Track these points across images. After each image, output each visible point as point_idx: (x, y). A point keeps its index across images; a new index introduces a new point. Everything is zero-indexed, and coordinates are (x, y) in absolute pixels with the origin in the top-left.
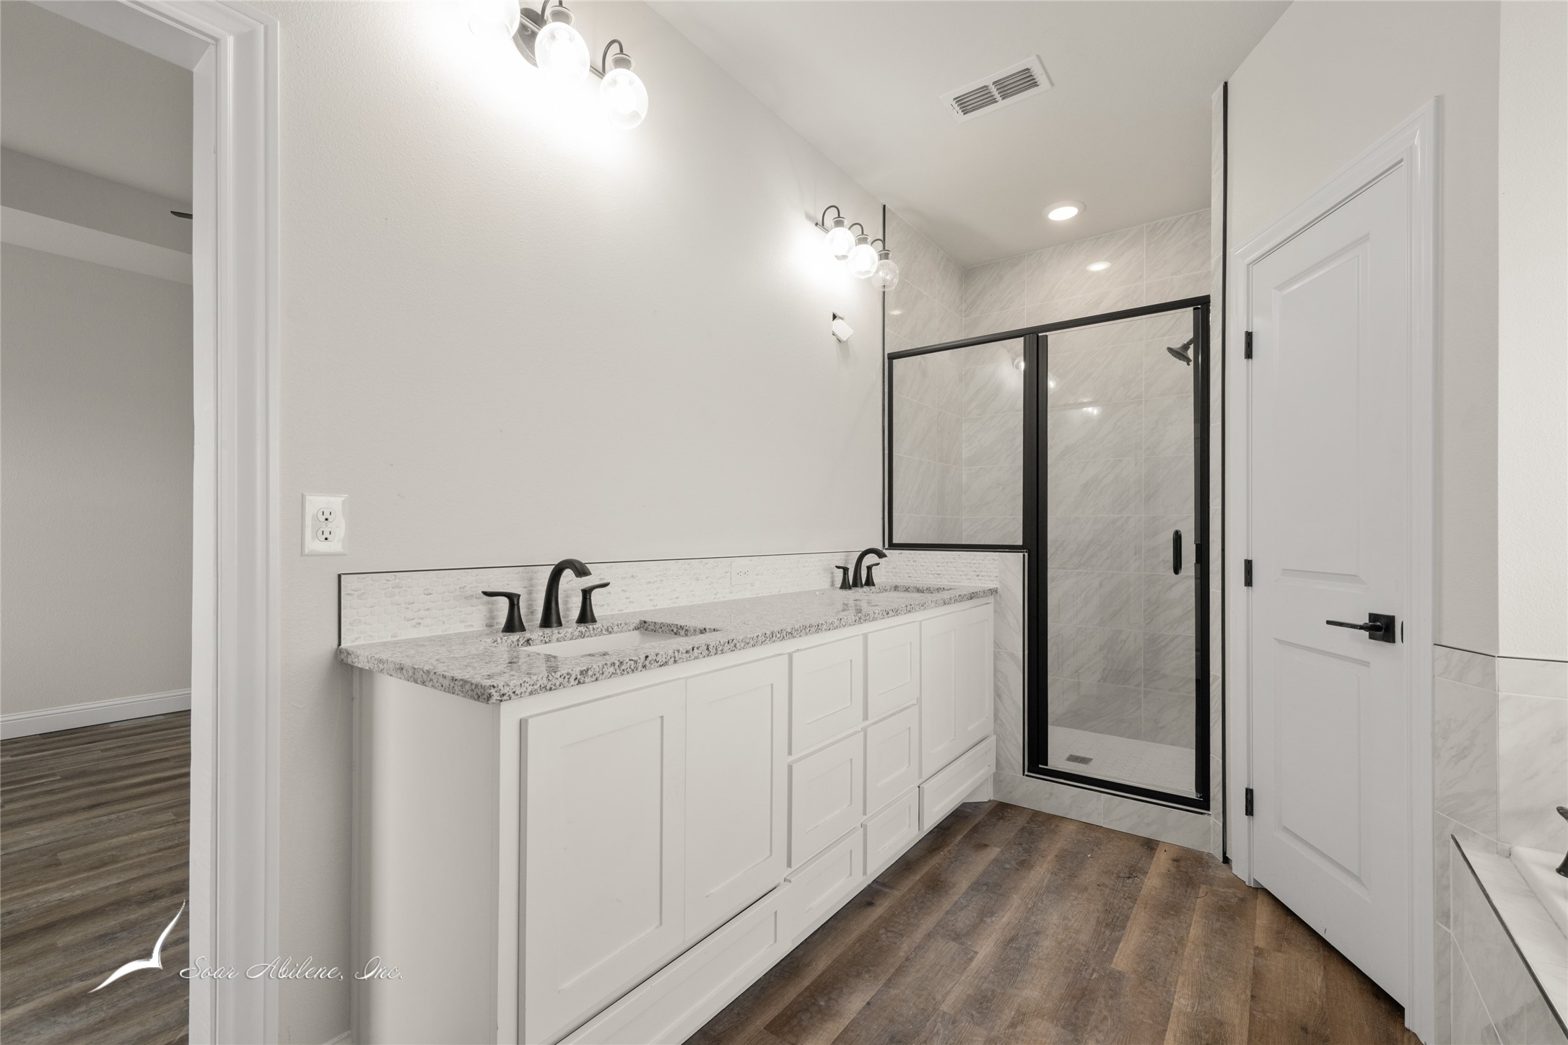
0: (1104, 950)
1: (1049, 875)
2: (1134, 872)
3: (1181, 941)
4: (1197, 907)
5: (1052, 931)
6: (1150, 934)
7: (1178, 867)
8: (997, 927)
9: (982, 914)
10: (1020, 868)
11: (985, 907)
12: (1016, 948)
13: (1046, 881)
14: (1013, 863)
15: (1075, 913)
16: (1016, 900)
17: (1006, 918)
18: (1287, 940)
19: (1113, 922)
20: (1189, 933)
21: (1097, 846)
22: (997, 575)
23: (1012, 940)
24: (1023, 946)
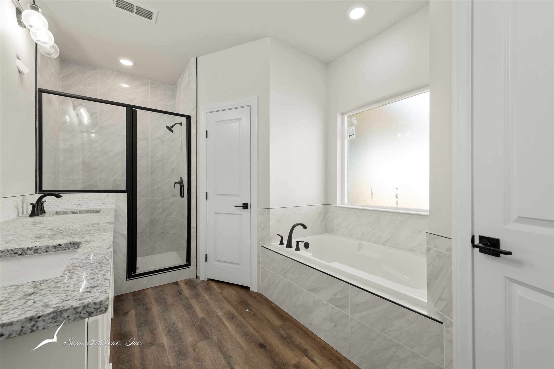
0: (194, 315)
1: (159, 308)
2: (180, 293)
3: (206, 301)
4: (201, 292)
5: (177, 321)
6: (199, 304)
7: (188, 285)
8: (161, 332)
9: (152, 332)
10: (147, 311)
11: (150, 329)
12: (173, 333)
13: (160, 309)
14: (144, 311)
15: (178, 312)
16: (157, 321)
17: (160, 328)
18: (222, 287)
19: (189, 308)
20: (206, 298)
21: (163, 291)
22: (114, 202)
23: (169, 331)
24: (174, 330)
